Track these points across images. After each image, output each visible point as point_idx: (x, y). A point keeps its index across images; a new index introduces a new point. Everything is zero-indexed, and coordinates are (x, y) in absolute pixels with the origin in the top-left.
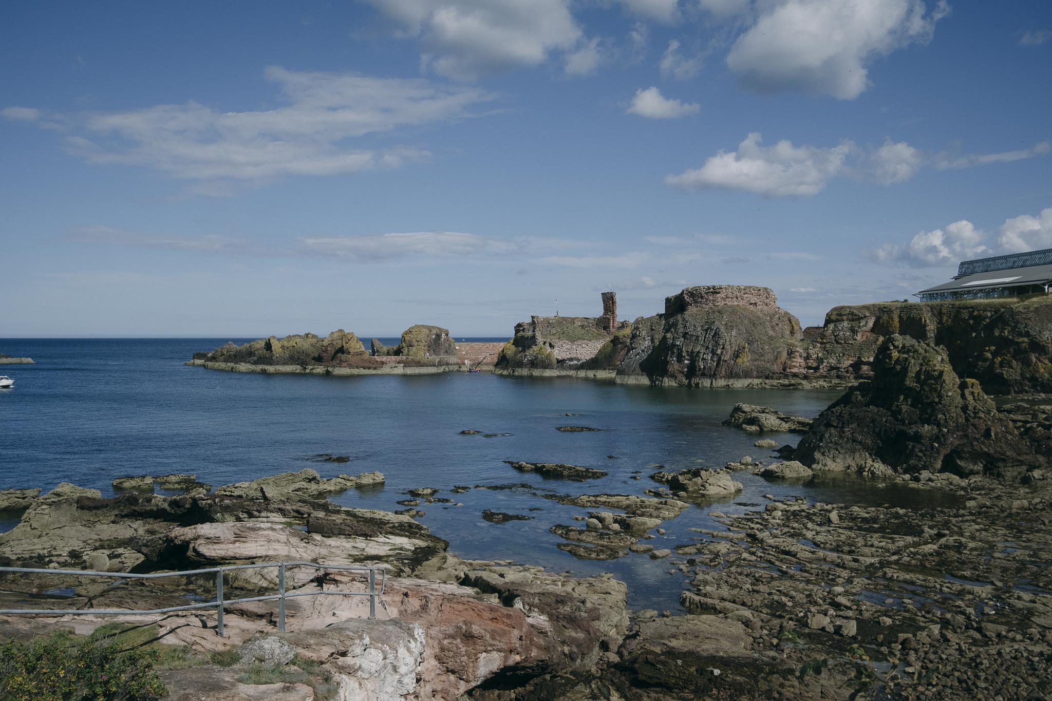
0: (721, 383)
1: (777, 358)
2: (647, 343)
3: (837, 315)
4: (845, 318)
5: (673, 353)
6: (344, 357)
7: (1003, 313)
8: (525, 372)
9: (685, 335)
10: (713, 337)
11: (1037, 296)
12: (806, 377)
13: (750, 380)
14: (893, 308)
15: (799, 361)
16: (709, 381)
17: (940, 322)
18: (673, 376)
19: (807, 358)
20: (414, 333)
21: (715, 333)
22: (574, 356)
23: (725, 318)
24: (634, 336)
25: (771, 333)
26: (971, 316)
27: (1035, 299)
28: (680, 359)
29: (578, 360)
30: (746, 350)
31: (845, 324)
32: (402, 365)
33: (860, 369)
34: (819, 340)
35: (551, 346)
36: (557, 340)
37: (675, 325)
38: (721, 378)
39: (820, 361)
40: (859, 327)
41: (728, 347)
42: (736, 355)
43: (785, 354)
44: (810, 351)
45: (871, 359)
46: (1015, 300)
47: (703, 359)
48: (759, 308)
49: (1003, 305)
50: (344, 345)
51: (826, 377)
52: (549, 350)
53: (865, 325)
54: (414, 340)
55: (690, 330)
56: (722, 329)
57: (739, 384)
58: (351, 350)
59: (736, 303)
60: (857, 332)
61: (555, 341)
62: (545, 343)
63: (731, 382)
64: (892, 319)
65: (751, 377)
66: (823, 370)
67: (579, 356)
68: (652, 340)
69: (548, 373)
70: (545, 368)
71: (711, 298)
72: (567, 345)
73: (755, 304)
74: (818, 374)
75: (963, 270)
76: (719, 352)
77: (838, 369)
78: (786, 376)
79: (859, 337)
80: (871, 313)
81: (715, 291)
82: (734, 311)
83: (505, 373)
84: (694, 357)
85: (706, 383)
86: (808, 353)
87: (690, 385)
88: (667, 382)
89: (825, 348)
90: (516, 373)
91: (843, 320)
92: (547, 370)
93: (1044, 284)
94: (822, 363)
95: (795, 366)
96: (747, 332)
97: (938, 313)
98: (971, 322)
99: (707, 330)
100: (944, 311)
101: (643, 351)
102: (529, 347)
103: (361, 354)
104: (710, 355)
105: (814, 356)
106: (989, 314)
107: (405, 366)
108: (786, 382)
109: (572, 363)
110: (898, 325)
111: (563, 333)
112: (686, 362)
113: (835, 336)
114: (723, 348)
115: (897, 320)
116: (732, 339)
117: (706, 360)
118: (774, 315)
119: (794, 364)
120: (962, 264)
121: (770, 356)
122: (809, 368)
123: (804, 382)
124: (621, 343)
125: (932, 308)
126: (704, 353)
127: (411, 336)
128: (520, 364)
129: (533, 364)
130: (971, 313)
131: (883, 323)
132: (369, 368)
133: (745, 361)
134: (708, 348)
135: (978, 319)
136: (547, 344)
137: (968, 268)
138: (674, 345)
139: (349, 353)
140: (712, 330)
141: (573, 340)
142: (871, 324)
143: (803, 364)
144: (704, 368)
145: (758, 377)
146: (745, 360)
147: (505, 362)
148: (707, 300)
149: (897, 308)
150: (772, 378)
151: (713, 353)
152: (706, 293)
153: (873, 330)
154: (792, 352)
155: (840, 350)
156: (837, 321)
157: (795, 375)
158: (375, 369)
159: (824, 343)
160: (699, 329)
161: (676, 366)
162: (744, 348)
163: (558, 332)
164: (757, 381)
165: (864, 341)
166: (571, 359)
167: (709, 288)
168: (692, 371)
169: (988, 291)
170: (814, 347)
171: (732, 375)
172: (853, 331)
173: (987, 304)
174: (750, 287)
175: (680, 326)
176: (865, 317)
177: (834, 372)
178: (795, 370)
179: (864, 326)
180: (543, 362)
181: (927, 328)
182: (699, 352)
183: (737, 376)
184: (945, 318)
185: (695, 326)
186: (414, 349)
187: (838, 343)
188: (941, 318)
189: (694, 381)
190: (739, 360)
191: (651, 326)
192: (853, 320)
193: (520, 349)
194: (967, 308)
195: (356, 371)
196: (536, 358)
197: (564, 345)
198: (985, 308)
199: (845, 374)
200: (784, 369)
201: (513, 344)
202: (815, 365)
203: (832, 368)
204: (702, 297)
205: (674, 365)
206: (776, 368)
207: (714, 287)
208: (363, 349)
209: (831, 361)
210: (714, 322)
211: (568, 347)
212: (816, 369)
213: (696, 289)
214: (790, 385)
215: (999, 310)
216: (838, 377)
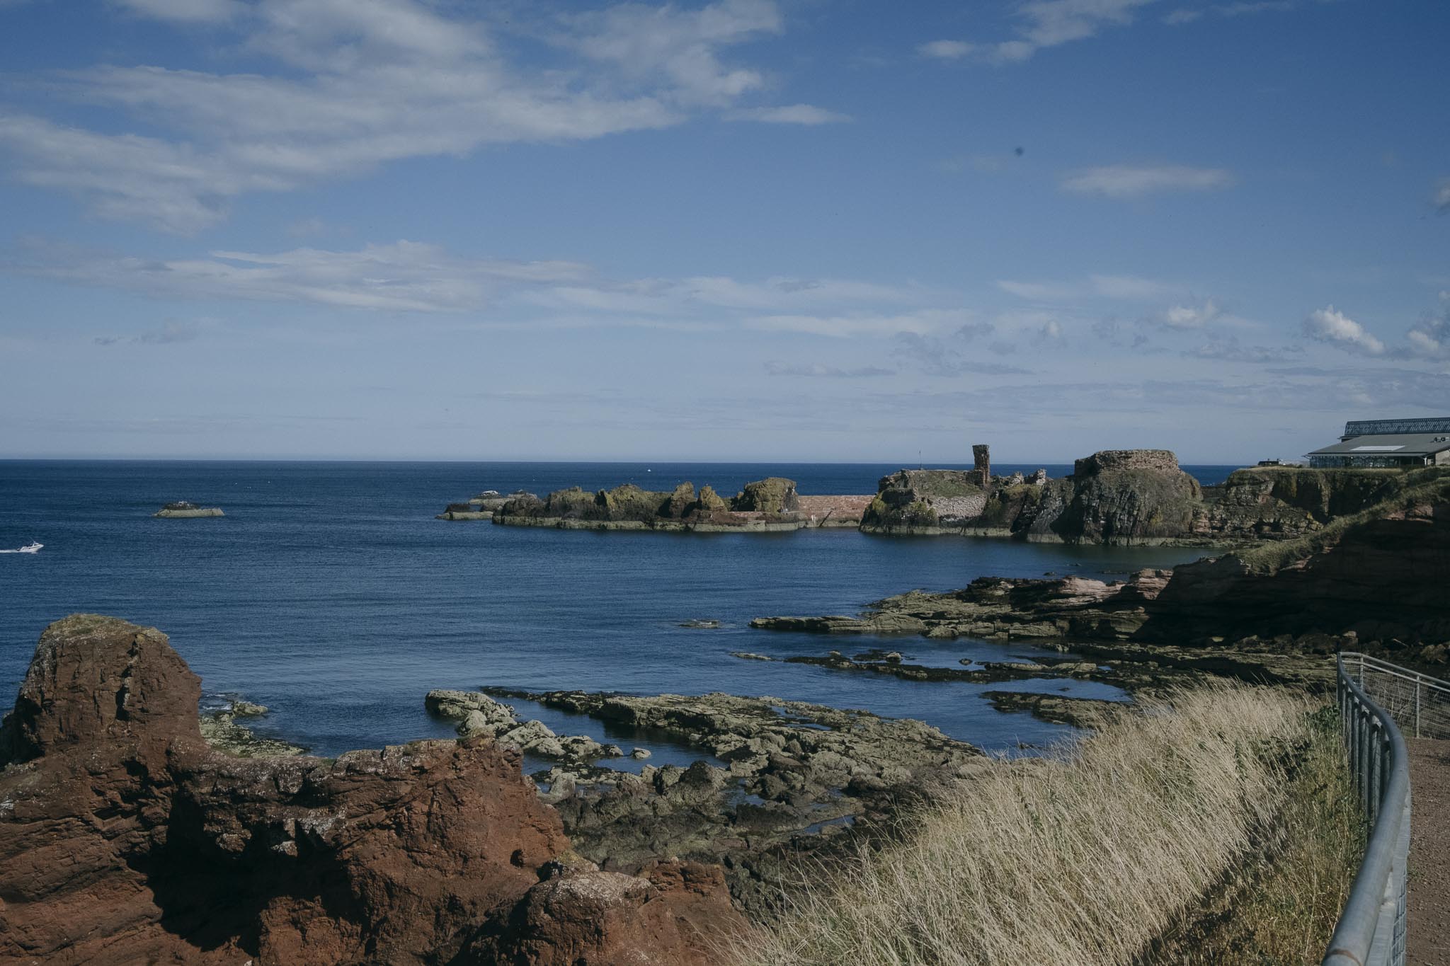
0: (1137, 541)
1: (1183, 519)
2: (1058, 503)
3: (1239, 479)
4: (1246, 482)
5: (1089, 513)
6: (703, 513)
7: (1389, 483)
8: (904, 529)
9: (1100, 497)
10: (1128, 499)
11: (1418, 468)
12: (1213, 537)
13: (1163, 539)
14: (1291, 474)
15: (1204, 521)
16: (1126, 540)
17: (1334, 488)
18: (1090, 535)
19: (1212, 518)
20: (769, 487)
21: (1131, 496)
22: (951, 513)
23: (1139, 482)
24: (1044, 497)
25: (1176, 495)
26: (1361, 484)
27: (1415, 471)
28: (1096, 520)
29: (955, 517)
30: (1159, 511)
31: (1247, 488)
32: (764, 521)
33: (1262, 529)
34: (1222, 502)
35: (930, 503)
36: (934, 496)
37: (1089, 486)
38: (1137, 537)
39: (1224, 521)
40: (1260, 491)
41: (1143, 509)
42: (1150, 516)
43: (1191, 515)
44: (1215, 513)
45: (1272, 521)
46: (1399, 470)
47: (1120, 519)
48: (1164, 470)
49: (1389, 475)
50: (702, 499)
51: (1232, 536)
52: (928, 507)
53: (1266, 489)
54: (769, 494)
55: (1106, 493)
56: (1137, 491)
57: (1154, 542)
58: (711, 506)
59: (1145, 467)
60: (1258, 495)
61: (932, 497)
62: (923, 499)
63: (1146, 541)
64: (1291, 484)
65: (1164, 536)
66: (1227, 530)
67: (955, 513)
68: (1064, 501)
69: (931, 531)
70: (928, 525)
71: (1123, 462)
72: (945, 502)
73: (1161, 467)
74: (1223, 534)
75: (1350, 430)
76: (1135, 513)
77: (1241, 529)
78: (1196, 536)
79: (1260, 500)
80: (1270, 478)
81: (1127, 455)
82: (1145, 474)
83: (879, 530)
84: (1110, 518)
85: (1124, 541)
86: (1213, 515)
87: (1106, 544)
88: (1084, 541)
89: (1228, 509)
90: (894, 531)
91: (1244, 484)
92: (930, 528)
93: (1424, 457)
94: (1226, 523)
95: (1200, 527)
96: (1158, 495)
97: (1332, 479)
98: (1362, 489)
99: (1121, 493)
100: (1337, 477)
101: (1054, 511)
102: (905, 504)
103: (720, 509)
104: (1126, 516)
105: (1218, 517)
106: (1377, 482)
107: (767, 523)
108: (1198, 541)
109: (949, 520)
110: (1296, 489)
111: (936, 488)
112: (1102, 522)
113: (1238, 499)
114: (1139, 510)
115: (1294, 485)
116: (1145, 501)
117: (1123, 520)
118: (1178, 478)
119: (1200, 524)
120: (1349, 423)
121: (1177, 517)
122: (1214, 528)
123: (1214, 541)
124: (1011, 501)
125: (1326, 475)
126: (1121, 514)
127: (765, 490)
128: (898, 522)
129: (913, 521)
130: (1361, 481)
131: (1282, 488)
132: (734, 525)
133: (1158, 522)
134: (1124, 509)
135: (1368, 486)
136: (926, 501)
137: (1355, 430)
138: (1089, 506)
139: (708, 508)
140: (1127, 493)
141: (949, 495)
142: (1270, 488)
143: (1208, 524)
144: (1121, 527)
145: (1171, 537)
146: (1158, 520)
147: (875, 519)
148: (1119, 464)
149: (1294, 474)
150: (1182, 537)
151: (1130, 514)
152: (1119, 458)
153: (1272, 494)
154: (1197, 513)
155: (1243, 511)
156: (1239, 484)
157: (1203, 535)
158: (739, 525)
159: (1228, 505)
160: (1114, 491)
161: (1092, 526)
162: (1157, 509)
163: (930, 487)
164: (1170, 540)
165: (1264, 504)
166: (948, 517)
167: (1121, 453)
168: (1108, 530)
169: (1375, 458)
170: (1218, 509)
171: (1146, 534)
172: (1255, 495)
173: (1375, 474)
174: (1156, 451)
175: (1094, 488)
176: (1265, 481)
177: (1238, 532)
178: (1201, 530)
179: (1264, 490)
180: (925, 519)
181: (1323, 493)
182: (1115, 513)
183: (1152, 536)
184: (1338, 484)
185: (1110, 488)
186: (769, 503)
187: (1240, 505)
188: (1335, 484)
189: (1111, 539)
190: (1153, 521)
191: (1062, 487)
192: (1253, 484)
193: (892, 505)
194: (1358, 476)
195: (719, 528)
196: (917, 515)
197: (942, 501)
198: (1374, 476)
199: (1248, 534)
200: (1191, 529)
201: (882, 500)
202: (1219, 525)
203: (1235, 529)
204: (1114, 462)
205: (1090, 525)
206: (1184, 528)
207: (1126, 453)
208: (722, 504)
209: (1234, 521)
210: (1128, 485)
211: (946, 503)
212: (1221, 529)
213: (1107, 453)
214: (1202, 544)
215: (1386, 479)
216: (1243, 536)
